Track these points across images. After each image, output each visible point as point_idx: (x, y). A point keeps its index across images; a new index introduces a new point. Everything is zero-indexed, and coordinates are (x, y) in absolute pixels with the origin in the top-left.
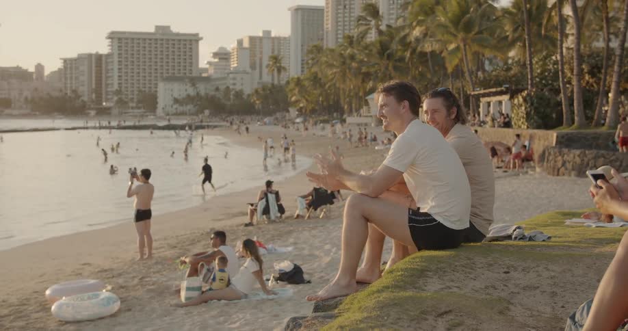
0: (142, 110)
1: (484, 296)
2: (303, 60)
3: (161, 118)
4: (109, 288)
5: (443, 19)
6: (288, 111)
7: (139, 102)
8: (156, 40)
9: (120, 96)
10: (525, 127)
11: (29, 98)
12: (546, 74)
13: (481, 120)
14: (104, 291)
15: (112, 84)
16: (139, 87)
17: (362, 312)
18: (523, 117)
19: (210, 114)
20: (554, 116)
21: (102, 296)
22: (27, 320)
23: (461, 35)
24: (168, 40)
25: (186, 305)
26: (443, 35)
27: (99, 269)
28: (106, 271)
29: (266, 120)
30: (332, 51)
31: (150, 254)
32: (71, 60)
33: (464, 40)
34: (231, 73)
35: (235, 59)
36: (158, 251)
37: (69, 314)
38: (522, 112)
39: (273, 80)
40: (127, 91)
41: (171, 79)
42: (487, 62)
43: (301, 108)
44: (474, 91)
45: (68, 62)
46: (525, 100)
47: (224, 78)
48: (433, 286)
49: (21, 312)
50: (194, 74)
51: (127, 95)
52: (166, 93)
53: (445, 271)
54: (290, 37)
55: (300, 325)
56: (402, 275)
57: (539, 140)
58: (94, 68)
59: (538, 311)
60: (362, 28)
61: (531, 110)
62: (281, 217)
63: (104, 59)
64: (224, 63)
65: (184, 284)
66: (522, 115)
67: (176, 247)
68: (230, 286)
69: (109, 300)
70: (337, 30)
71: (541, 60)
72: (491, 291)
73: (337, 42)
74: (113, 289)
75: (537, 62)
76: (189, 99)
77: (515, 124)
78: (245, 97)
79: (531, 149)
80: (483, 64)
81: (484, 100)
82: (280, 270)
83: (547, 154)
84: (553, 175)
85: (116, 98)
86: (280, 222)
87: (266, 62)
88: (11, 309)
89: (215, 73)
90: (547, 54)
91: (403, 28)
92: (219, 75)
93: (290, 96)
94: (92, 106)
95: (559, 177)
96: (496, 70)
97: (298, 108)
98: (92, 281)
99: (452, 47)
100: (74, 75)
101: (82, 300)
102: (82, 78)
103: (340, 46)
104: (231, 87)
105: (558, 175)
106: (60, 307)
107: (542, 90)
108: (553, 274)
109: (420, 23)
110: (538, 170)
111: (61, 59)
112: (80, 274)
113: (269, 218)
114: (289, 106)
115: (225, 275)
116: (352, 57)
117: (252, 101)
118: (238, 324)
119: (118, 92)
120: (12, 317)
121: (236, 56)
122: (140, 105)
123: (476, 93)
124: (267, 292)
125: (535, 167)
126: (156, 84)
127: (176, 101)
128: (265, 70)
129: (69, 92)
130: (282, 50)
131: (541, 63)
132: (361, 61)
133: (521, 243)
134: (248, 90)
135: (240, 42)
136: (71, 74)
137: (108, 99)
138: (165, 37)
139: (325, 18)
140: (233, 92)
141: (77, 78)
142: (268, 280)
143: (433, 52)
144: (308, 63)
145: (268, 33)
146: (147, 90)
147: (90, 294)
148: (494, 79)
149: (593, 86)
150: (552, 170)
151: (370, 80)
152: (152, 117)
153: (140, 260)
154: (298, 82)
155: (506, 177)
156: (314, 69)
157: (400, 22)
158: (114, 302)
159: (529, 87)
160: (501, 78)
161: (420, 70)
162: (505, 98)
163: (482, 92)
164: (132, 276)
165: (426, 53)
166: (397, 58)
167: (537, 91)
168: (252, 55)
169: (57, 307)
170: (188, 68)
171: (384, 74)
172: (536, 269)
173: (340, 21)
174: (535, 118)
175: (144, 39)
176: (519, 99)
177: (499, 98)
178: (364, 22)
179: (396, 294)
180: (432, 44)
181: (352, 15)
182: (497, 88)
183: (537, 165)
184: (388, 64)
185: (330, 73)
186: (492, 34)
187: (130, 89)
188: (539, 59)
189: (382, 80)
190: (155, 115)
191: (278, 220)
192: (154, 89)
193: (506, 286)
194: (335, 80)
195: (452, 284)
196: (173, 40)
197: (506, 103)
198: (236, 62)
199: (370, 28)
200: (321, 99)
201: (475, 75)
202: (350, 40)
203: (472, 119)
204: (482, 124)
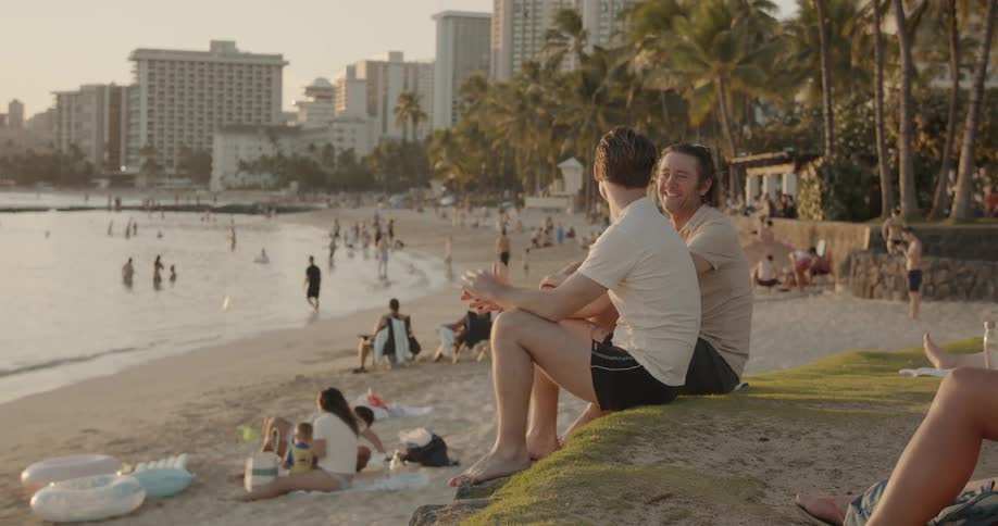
0: (187, 180)
1: (725, 475)
2: (455, 102)
4: (127, 468)
5: (686, 38)
6: (429, 186)
7: (182, 166)
8: (212, 64)
9: (151, 156)
10: (820, 218)
12: (856, 131)
13: (748, 205)
14: (119, 473)
15: (138, 136)
16: (181, 142)
17: (530, 496)
18: (816, 202)
19: (300, 188)
20: (867, 200)
21: (116, 483)
23: (715, 65)
24: (230, 65)
26: (685, 65)
27: (112, 440)
28: (121, 442)
29: (394, 199)
30: (503, 87)
32: (70, 95)
33: (721, 72)
34: (335, 121)
35: (343, 98)
37: (61, 511)
38: (814, 194)
39: (405, 132)
40: (162, 148)
41: (237, 129)
42: (758, 111)
43: (451, 181)
44: (736, 156)
45: (65, 98)
46: (819, 172)
47: (323, 130)
48: (645, 458)
50: (275, 122)
51: (161, 154)
52: (227, 153)
53: (665, 436)
54: (434, 62)
55: (433, 519)
56: (596, 441)
57: (842, 239)
58: (107, 109)
60: (553, 51)
61: (829, 191)
62: (413, 359)
63: (124, 94)
64: (323, 104)
65: (250, 464)
66: (813, 197)
67: (238, 405)
69: (127, 488)
70: (513, 53)
71: (847, 108)
72: (737, 467)
73: (512, 73)
75: (840, 112)
76: (265, 164)
77: (803, 213)
78: (358, 161)
80: (752, 113)
81: (752, 173)
82: (409, 444)
83: (853, 263)
84: (864, 297)
85: (143, 160)
86: (412, 366)
87: (393, 103)
89: (309, 120)
90: (857, 97)
91: (620, 51)
92: (312, 126)
93: (432, 160)
94: (103, 172)
95: (873, 301)
96: (773, 123)
97: (445, 181)
98: (100, 458)
99: (700, 84)
100: (73, 121)
101: (83, 487)
102: (87, 126)
103: (517, 80)
104: (336, 144)
105: (871, 297)
106: (45, 499)
107: (848, 157)
108: (837, 443)
109: (647, 44)
110: (839, 288)
111: (53, 93)
112: (80, 447)
113: (394, 360)
114: (430, 178)
115: (308, 453)
116: (537, 98)
117: (369, 168)
119: (149, 150)
121: (344, 93)
122: (184, 172)
123: (740, 160)
125: (834, 284)
126: (210, 138)
127: (243, 166)
128: (392, 118)
129: (64, 148)
130: (420, 85)
131: (847, 113)
132: (552, 105)
134: (362, 151)
135: (351, 71)
136: (69, 118)
137: (131, 160)
138: (224, 60)
139: (493, 34)
140: (337, 153)
141: (78, 126)
142: (390, 459)
143: (670, 91)
144: (463, 108)
145: (399, 55)
146: (195, 146)
147: (96, 478)
148: (769, 137)
149: (931, 152)
150: (861, 290)
151: (566, 136)
154: (447, 138)
155: (785, 299)
156: (475, 117)
157: (617, 42)
158: (135, 491)
159: (827, 151)
160: (781, 137)
161: (649, 120)
162: (787, 169)
163: (750, 158)
165: (659, 92)
166: (611, 101)
167: (839, 158)
168: (372, 92)
169: (41, 499)
170: (264, 112)
171: (590, 127)
172: (811, 435)
173: (518, 39)
174: (836, 202)
175: (192, 63)
176: (810, 172)
177: (776, 169)
178: (557, 41)
179: (585, 469)
180: (668, 79)
181: (538, 28)
182: (774, 152)
183: (837, 280)
184: (596, 112)
185: (499, 123)
186: (766, 66)
187: (167, 145)
188: (843, 106)
189: (586, 136)
190: (208, 189)
191: (408, 364)
192: (205, 146)
193: (761, 460)
194: (508, 135)
195: (676, 455)
196: (240, 65)
197: (788, 177)
198: (343, 103)
199: (566, 51)
200: (483, 166)
201: (739, 130)
202: (533, 69)
203: (733, 203)
204: (749, 212)
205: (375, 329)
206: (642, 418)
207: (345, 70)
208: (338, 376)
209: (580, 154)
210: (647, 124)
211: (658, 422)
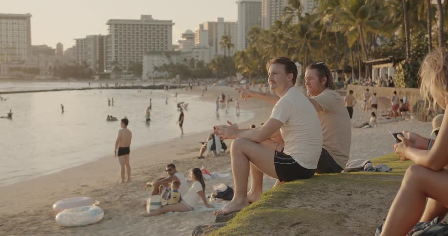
0: (132, 75)
1: (328, 212)
2: (246, 39)
3: (146, 81)
4: (98, 203)
5: (345, 9)
6: (236, 76)
7: (130, 69)
8: (142, 25)
9: (116, 65)
10: (404, 86)
11: (52, 67)
12: (421, 48)
13: (373, 81)
14: (94, 205)
15: (111, 57)
16: (129, 59)
17: (238, 223)
18: (403, 80)
19: (180, 78)
21: (91, 209)
22: (39, 226)
23: (358, 20)
24: (150, 25)
25: (150, 215)
26: (345, 21)
27: (93, 190)
28: (97, 191)
29: (220, 82)
30: (267, 32)
31: (129, 178)
32: (82, 40)
33: (361, 24)
34: (195, 48)
35: (198, 38)
36: (136, 176)
37: (68, 222)
38: (402, 76)
39: (225, 53)
40: (121, 62)
41: (153, 53)
42: (378, 39)
43: (245, 73)
44: (368, 60)
45: (80, 42)
46: (404, 67)
47: (190, 52)
48: (294, 204)
49: (36, 220)
50: (169, 49)
51: (121, 64)
52: (149, 63)
53: (305, 194)
54: (237, 22)
55: (202, 232)
56: (272, 197)
57: (414, 96)
58: (98, 46)
59: (366, 223)
60: (288, 16)
61: (408, 74)
62: (224, 152)
63: (104, 38)
64: (190, 41)
65: (149, 201)
66: (401, 77)
67: (148, 174)
68: (182, 202)
69: (96, 211)
70: (271, 17)
71: (417, 37)
72: (335, 208)
73: (271, 26)
74: (101, 203)
75: (414, 39)
76: (165, 68)
77: (397, 84)
78: (205, 65)
79: (407, 103)
80: (375, 40)
81: (375, 67)
82: (218, 191)
83: (418, 106)
84: (423, 121)
85: (113, 67)
86: (223, 155)
87: (220, 40)
88: (28, 218)
89: (184, 48)
90: (421, 33)
91: (315, 16)
92: (186, 50)
93: (236, 64)
94: (97, 73)
95: (426, 123)
96: (384, 45)
97: (242, 73)
98: (85, 198)
99: (352, 29)
100: (84, 51)
101: (77, 211)
102: (89, 53)
103: (272, 29)
104: (195, 58)
105: (426, 121)
106: (61, 217)
107: (416, 59)
109: (328, 12)
110: (412, 117)
111: (75, 39)
112: (79, 193)
113: (215, 153)
114: (236, 72)
115: (178, 194)
116: (281, 37)
117: (210, 68)
118: (184, 229)
119: (116, 62)
120: (29, 224)
121: (198, 36)
122: (131, 72)
123: (369, 62)
124: (208, 206)
125: (410, 115)
126: (142, 57)
127: (156, 69)
128: (219, 46)
129: (80, 63)
130: (231, 32)
131: (417, 40)
132: (288, 39)
133: (369, 173)
134: (207, 61)
135: (202, 26)
136: (82, 50)
137: (108, 67)
138: (147, 23)
139: (262, 9)
140: (196, 62)
141: (86, 53)
142: (209, 197)
143: (338, 32)
144: (250, 41)
145: (222, 19)
146: (135, 61)
147: (83, 207)
148: (382, 51)
150: (421, 118)
151: (294, 53)
152: (139, 80)
153: (121, 183)
154: (243, 54)
155: (388, 122)
156: (255, 45)
157: (315, 11)
158: (99, 213)
159: (407, 57)
160: (387, 51)
161: (330, 45)
162: (390, 65)
163: (374, 61)
164: (114, 194)
165: (334, 33)
166: (313, 37)
167: (412, 60)
168: (210, 36)
169: (59, 217)
170: (164, 45)
171: (304, 49)
172: (371, 192)
173: (273, 11)
174: (411, 79)
175: (134, 25)
176: (400, 66)
177: (385, 65)
178: (290, 11)
179: (264, 210)
180: (337, 27)
181: (282, 6)
182: (384, 58)
183: (411, 114)
184: (306, 41)
185: (265, 48)
186: (381, 19)
187: (123, 60)
188: (415, 37)
189: (302, 53)
190: (141, 79)
191: (221, 154)
192: (140, 61)
193: (347, 204)
194: (268, 53)
195: (308, 203)
196: (154, 25)
197: (390, 69)
198: (198, 40)
199: (294, 16)
200: (259, 67)
201: (369, 48)
202: (279, 24)
203: (367, 80)
204: (373, 84)
205: (208, 139)
206: (295, 186)
207: (199, 27)
208: (191, 160)
209: (300, 60)
210: (329, 47)
211: (302, 187)
